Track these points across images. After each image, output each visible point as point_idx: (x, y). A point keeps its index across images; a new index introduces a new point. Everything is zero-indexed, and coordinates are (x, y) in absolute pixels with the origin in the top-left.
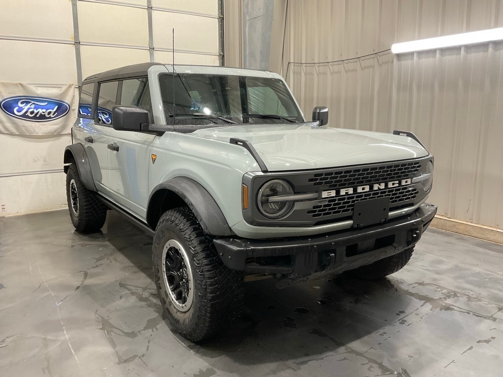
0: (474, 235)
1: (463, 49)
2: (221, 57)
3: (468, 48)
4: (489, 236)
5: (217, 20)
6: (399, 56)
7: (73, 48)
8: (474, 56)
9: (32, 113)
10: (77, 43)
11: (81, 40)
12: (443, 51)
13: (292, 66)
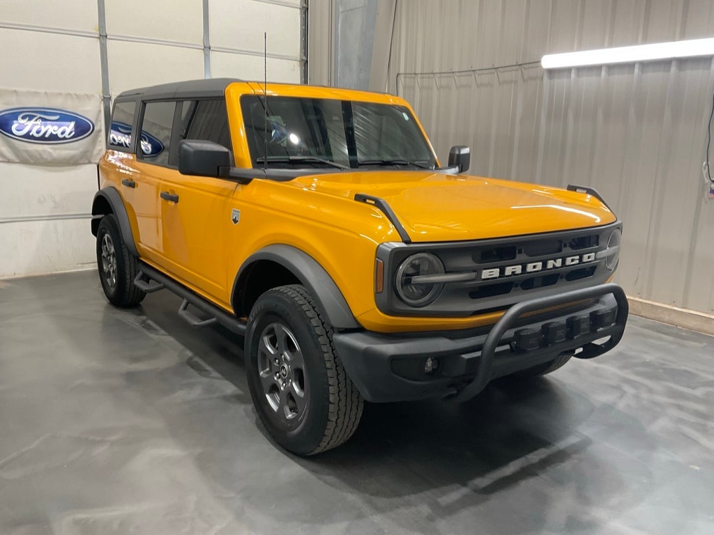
0: (642, 314)
1: (637, 67)
2: (303, 64)
3: (645, 65)
4: (662, 316)
5: (299, 11)
6: (551, 72)
7: (96, 44)
8: (652, 76)
9: (38, 132)
10: (103, 37)
11: (108, 31)
12: (611, 67)
13: (402, 78)
